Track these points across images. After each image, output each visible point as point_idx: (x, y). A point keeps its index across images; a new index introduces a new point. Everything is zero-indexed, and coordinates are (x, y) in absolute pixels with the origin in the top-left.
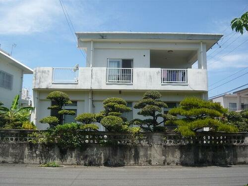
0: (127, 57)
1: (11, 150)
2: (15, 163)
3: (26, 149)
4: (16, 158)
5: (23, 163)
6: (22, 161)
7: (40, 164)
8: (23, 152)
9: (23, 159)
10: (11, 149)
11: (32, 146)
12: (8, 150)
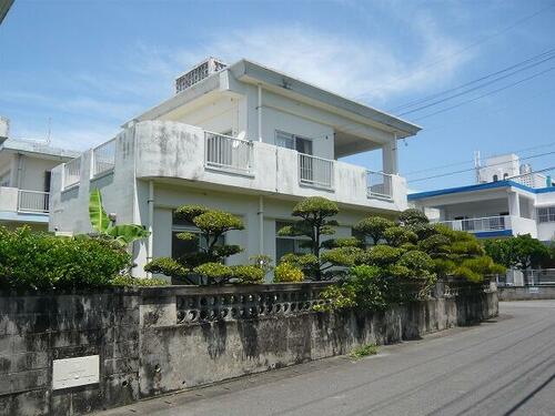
0: (304, 135)
1: (290, 335)
2: (299, 362)
3: (313, 326)
4: (298, 351)
5: (310, 360)
6: (307, 355)
7: (334, 355)
8: (309, 334)
9: (309, 351)
10: (289, 331)
11: (321, 317)
12: (285, 334)
